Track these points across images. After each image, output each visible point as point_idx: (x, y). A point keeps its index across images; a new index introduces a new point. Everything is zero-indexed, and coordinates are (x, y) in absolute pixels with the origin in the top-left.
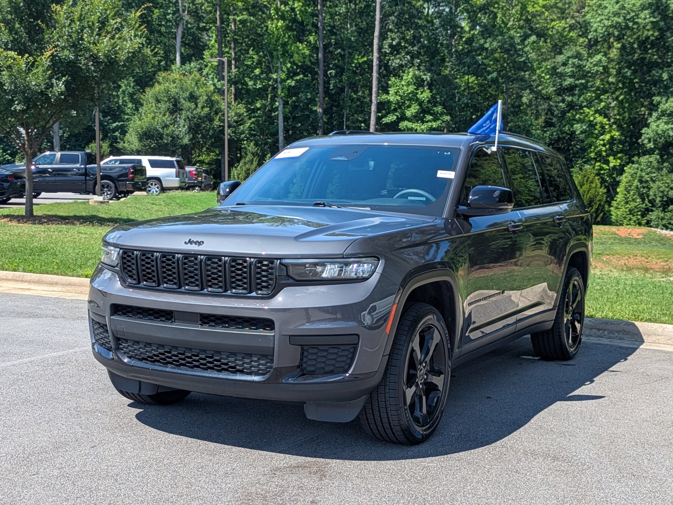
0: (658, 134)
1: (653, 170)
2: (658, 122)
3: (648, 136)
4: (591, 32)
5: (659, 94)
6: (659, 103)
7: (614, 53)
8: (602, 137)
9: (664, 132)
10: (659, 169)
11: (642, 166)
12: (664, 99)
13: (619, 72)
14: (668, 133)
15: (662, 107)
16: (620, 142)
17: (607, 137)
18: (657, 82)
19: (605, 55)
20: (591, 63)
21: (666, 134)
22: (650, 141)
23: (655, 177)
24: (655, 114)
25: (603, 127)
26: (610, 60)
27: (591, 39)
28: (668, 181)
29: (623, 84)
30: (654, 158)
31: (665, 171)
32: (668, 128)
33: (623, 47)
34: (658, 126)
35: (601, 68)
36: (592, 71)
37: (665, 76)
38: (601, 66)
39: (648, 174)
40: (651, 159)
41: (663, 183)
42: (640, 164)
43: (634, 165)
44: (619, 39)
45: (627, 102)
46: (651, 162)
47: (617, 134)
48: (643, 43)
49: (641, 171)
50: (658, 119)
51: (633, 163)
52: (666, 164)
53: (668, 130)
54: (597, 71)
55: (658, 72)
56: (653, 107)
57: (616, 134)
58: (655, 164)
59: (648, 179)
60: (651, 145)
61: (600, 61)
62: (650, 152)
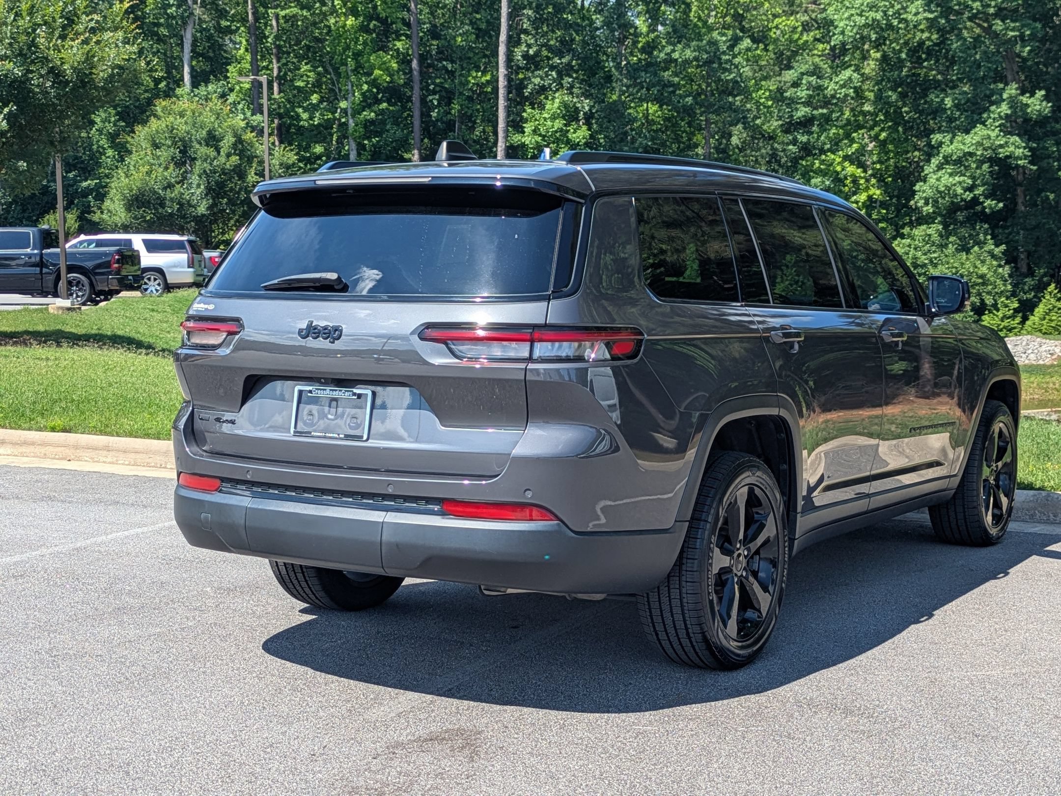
0: (940, 192)
1: (934, 248)
2: (940, 173)
3: (924, 195)
4: (834, 34)
5: (940, 130)
6: (940, 144)
7: (870, 67)
8: (855, 197)
9: (948, 188)
10: (943, 246)
11: (917, 242)
12: (949, 137)
13: (879, 97)
14: (955, 190)
15: (946, 150)
16: (883, 204)
17: (863, 197)
18: (938, 110)
19: (857, 69)
20: (837, 83)
21: (951, 192)
22: (927, 204)
23: (936, 258)
24: (935, 161)
25: (855, 181)
26: (865, 78)
27: (835, 46)
28: (955, 265)
29: (887, 114)
30: (934, 230)
31: (951, 249)
32: (954, 182)
33: (885, 58)
34: (938, 180)
35: (852, 90)
36: (838, 96)
37: (948, 102)
38: (851, 88)
39: (925, 254)
40: (929, 231)
41: (948, 268)
42: (913, 239)
43: (904, 241)
44: (877, 45)
45: (892, 142)
46: (930, 235)
47: (878, 192)
48: (916, 52)
49: (915, 249)
50: (940, 167)
51: (903, 236)
52: (952, 239)
53: (955, 185)
54: (846, 95)
55: (937, 96)
56: (931, 151)
57: (876, 193)
58: (935, 237)
59: (926, 261)
60: (929, 209)
61: (850, 79)
62: (927, 220)
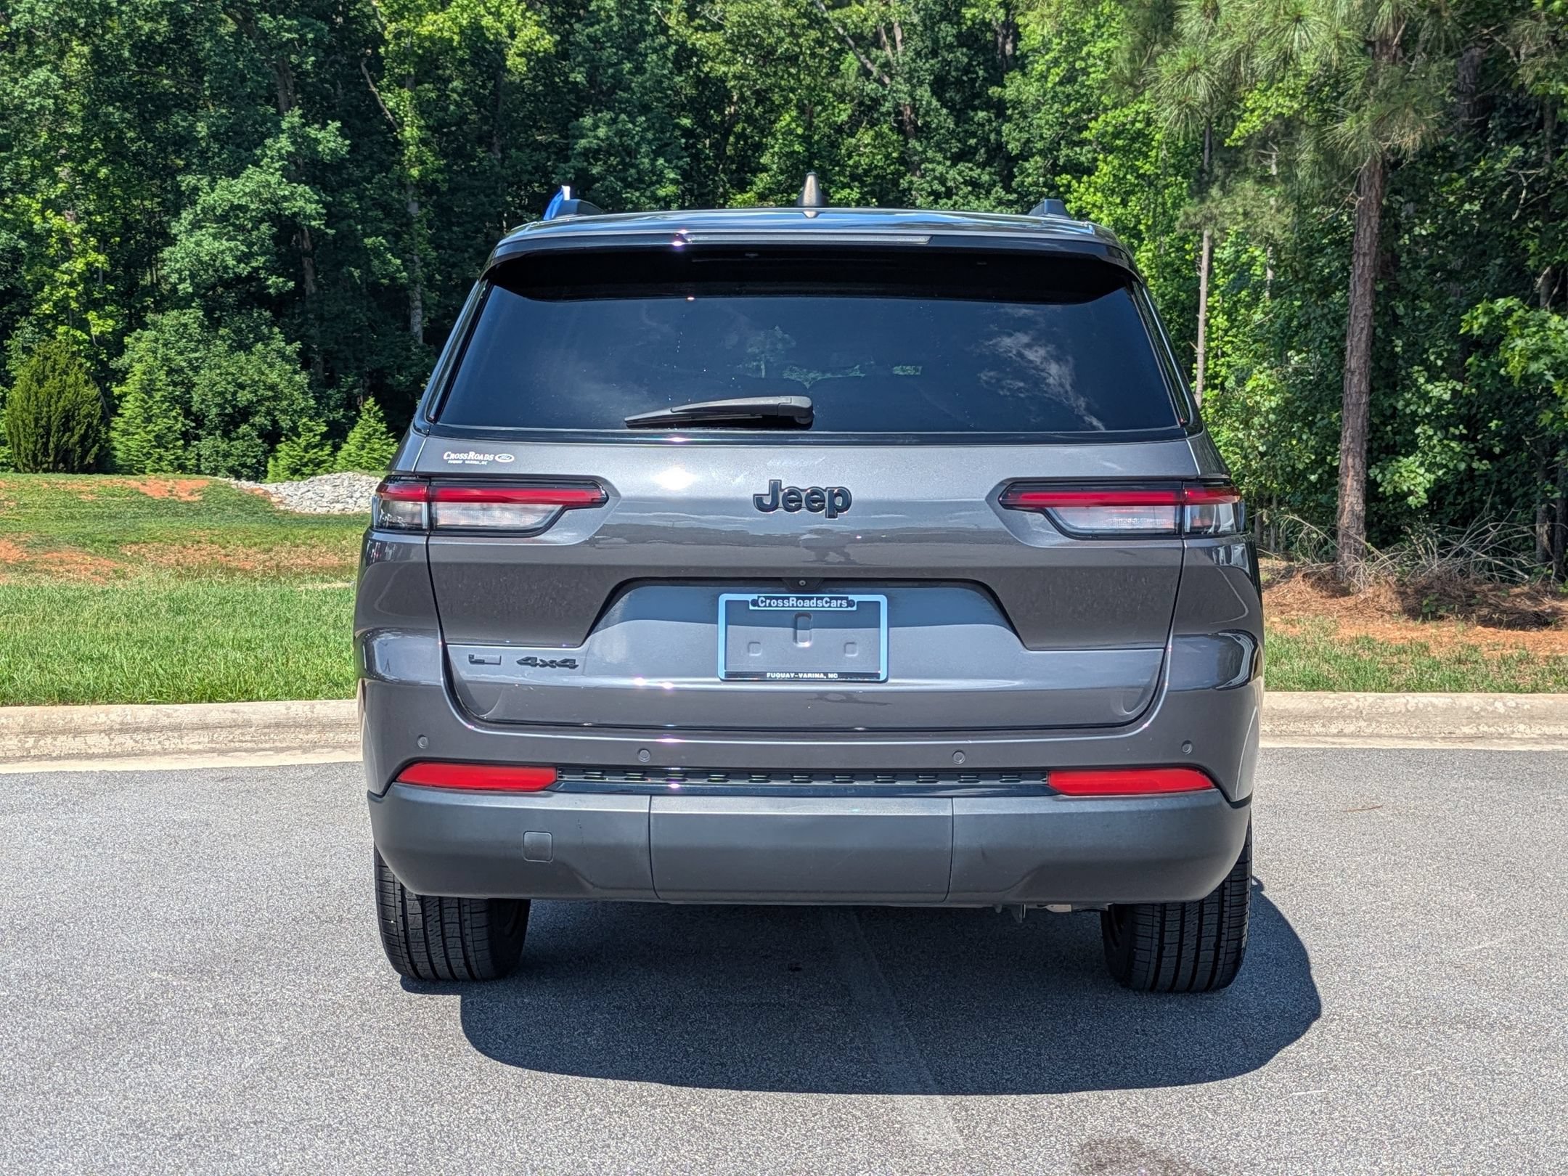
0: (200, 262)
1: (192, 345)
2: (198, 234)
3: (178, 266)
4: (16, 12)
5: (187, 169)
6: (196, 190)
7: (73, 65)
8: (67, 265)
9: (214, 257)
10: (206, 342)
11: (167, 335)
12: (205, 182)
13: (91, 115)
14: (223, 260)
15: (205, 199)
16: (108, 277)
17: (79, 265)
18: (184, 141)
19: (55, 69)
20: (26, 87)
21: (218, 263)
22: (182, 280)
23: (197, 359)
24: (187, 216)
25: (65, 241)
26: (67, 85)
27: (18, 29)
28: (232, 370)
29: (106, 140)
30: (192, 316)
31: (221, 347)
32: (222, 248)
33: (97, 55)
34: (198, 244)
35: (51, 101)
36: (30, 107)
37: (202, 129)
38: (49, 97)
39: (181, 353)
40: (184, 320)
41: (221, 374)
42: (161, 331)
43: (146, 333)
44: (86, 36)
45: (116, 184)
46: (185, 325)
47: (102, 258)
48: (148, 50)
49: (165, 345)
50: (196, 225)
51: (144, 326)
52: (222, 332)
53: (223, 252)
54: (42, 107)
55: (185, 120)
56: (178, 201)
57: (101, 260)
58: (194, 329)
59: (184, 364)
60: (184, 287)
61: (46, 82)
62: (183, 303)
